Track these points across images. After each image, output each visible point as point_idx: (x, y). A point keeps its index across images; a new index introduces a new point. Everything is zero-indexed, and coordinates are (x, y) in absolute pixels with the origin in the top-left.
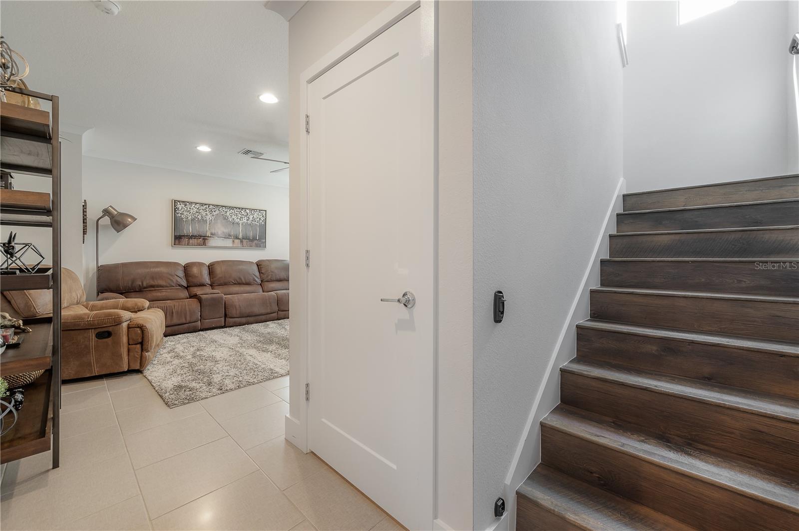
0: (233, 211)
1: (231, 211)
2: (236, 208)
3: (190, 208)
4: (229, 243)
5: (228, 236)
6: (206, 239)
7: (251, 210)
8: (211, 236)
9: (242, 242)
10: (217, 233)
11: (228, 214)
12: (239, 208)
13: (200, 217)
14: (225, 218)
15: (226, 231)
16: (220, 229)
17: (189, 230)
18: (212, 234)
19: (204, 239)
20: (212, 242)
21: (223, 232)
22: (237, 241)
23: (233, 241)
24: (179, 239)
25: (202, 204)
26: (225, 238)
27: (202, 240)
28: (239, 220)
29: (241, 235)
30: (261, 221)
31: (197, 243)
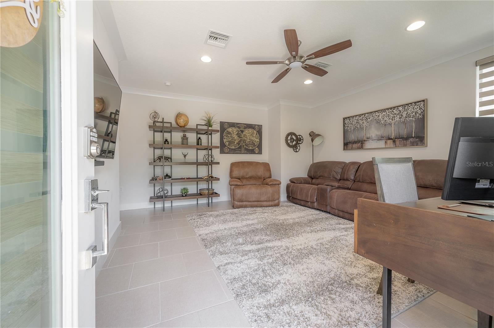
0: (385, 113)
1: (383, 113)
2: (388, 109)
3: (352, 121)
4: (382, 144)
5: (380, 138)
6: (364, 143)
7: (404, 106)
8: (367, 140)
9: (394, 142)
10: (372, 136)
11: (380, 117)
12: (391, 108)
13: (358, 126)
14: (378, 122)
15: (379, 133)
16: (374, 132)
17: (352, 137)
18: (368, 138)
19: (362, 143)
20: (368, 145)
21: (377, 135)
22: (389, 141)
23: (386, 142)
24: (347, 145)
25: (360, 115)
26: (378, 140)
27: (360, 144)
28: (391, 120)
29: (393, 135)
30: (418, 115)
31: (357, 147)
